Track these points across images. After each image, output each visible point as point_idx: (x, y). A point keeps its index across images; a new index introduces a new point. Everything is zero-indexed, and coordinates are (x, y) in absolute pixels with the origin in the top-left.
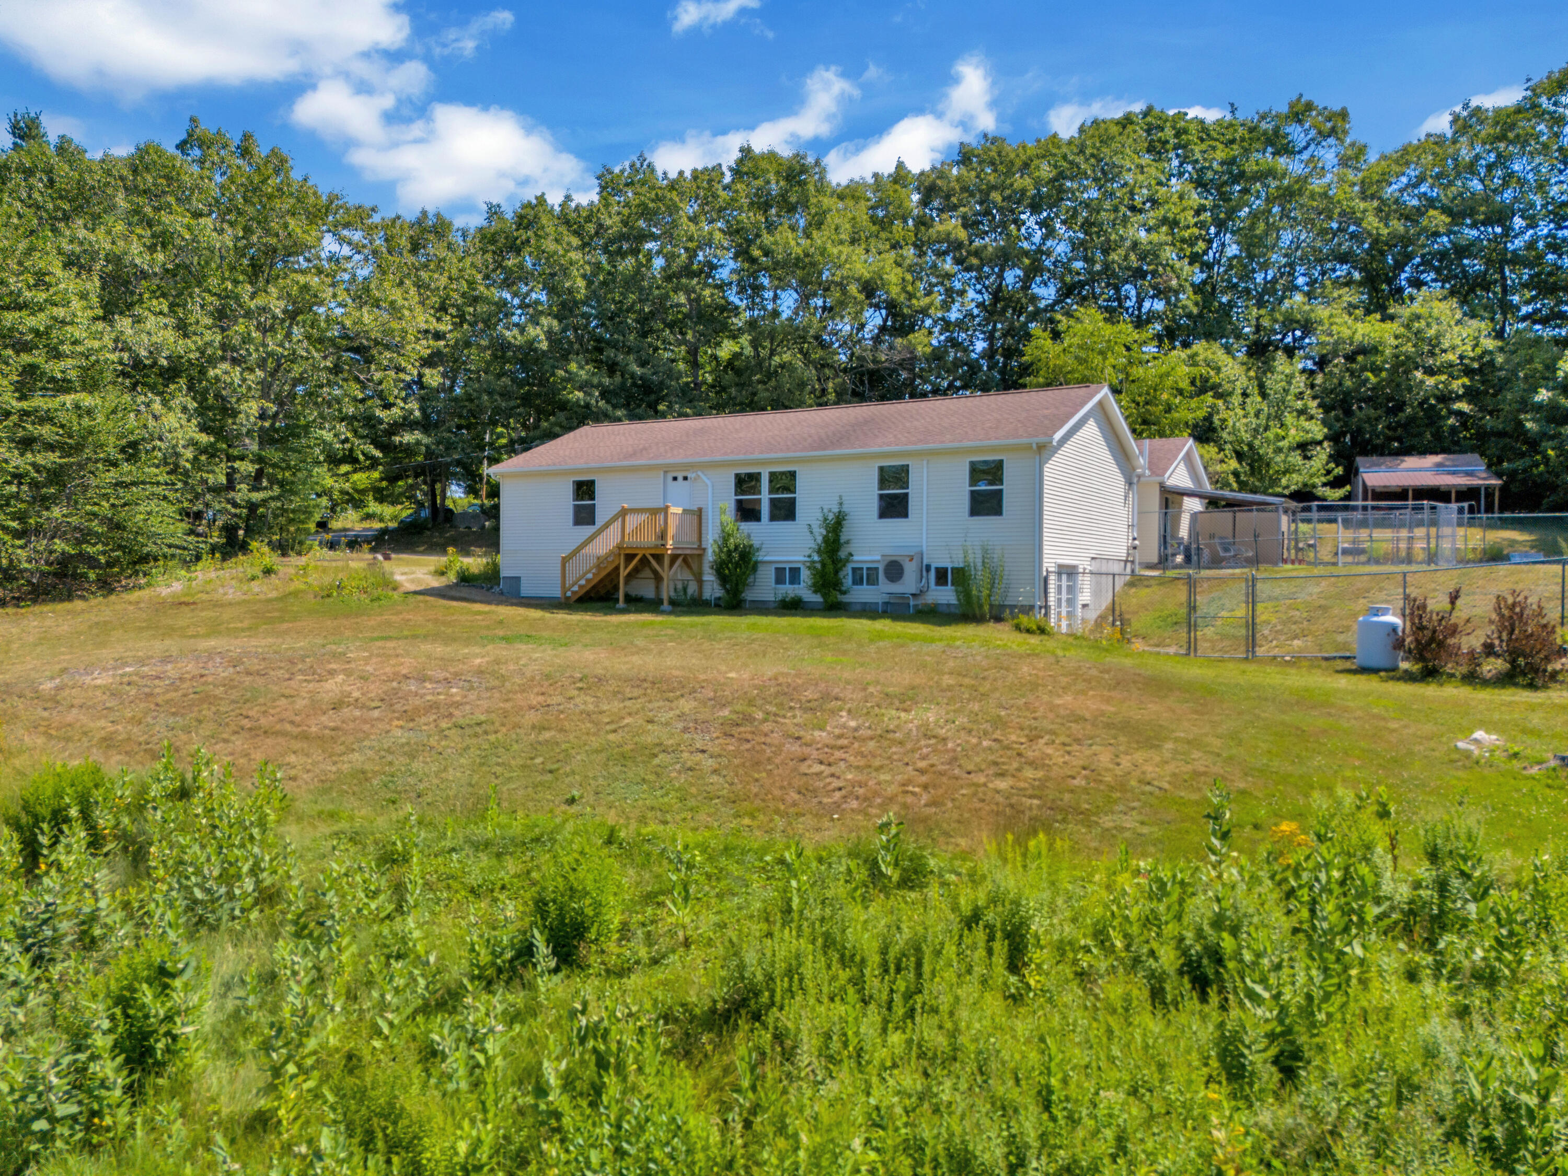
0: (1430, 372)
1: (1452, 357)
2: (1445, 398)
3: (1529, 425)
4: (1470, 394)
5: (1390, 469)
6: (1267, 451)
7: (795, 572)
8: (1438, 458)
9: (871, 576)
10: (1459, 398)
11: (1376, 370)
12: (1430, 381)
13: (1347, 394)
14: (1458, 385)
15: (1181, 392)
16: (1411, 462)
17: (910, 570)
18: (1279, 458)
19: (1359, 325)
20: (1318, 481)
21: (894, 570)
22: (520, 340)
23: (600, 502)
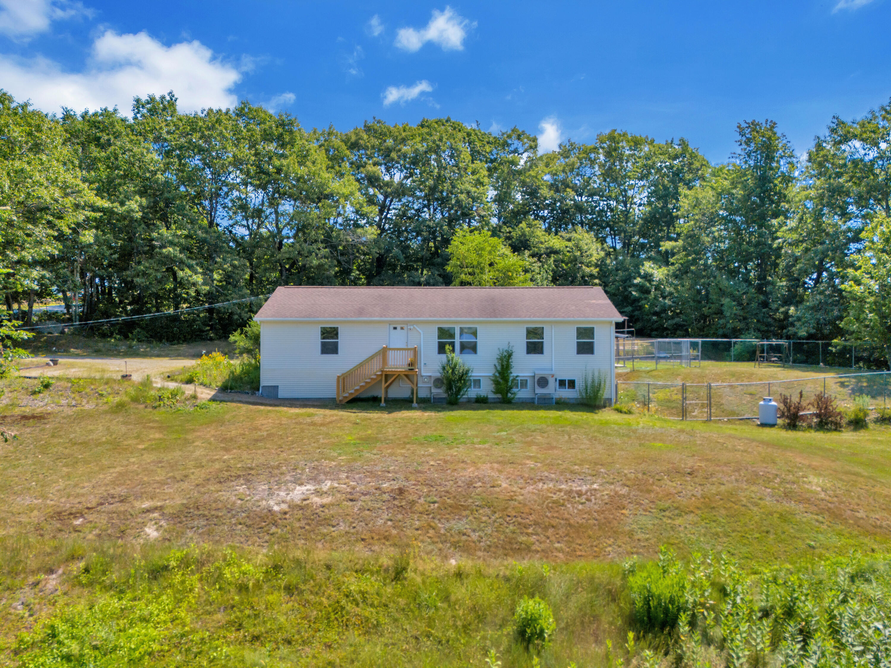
1: (592, 259)
2: (591, 277)
3: (634, 293)
4: (599, 275)
7: (477, 382)
9: (524, 384)
10: (595, 277)
11: (565, 262)
12: (587, 270)
14: (595, 272)
17: (551, 381)
19: (554, 241)
21: (543, 382)
22: (120, 210)
23: (342, 341)
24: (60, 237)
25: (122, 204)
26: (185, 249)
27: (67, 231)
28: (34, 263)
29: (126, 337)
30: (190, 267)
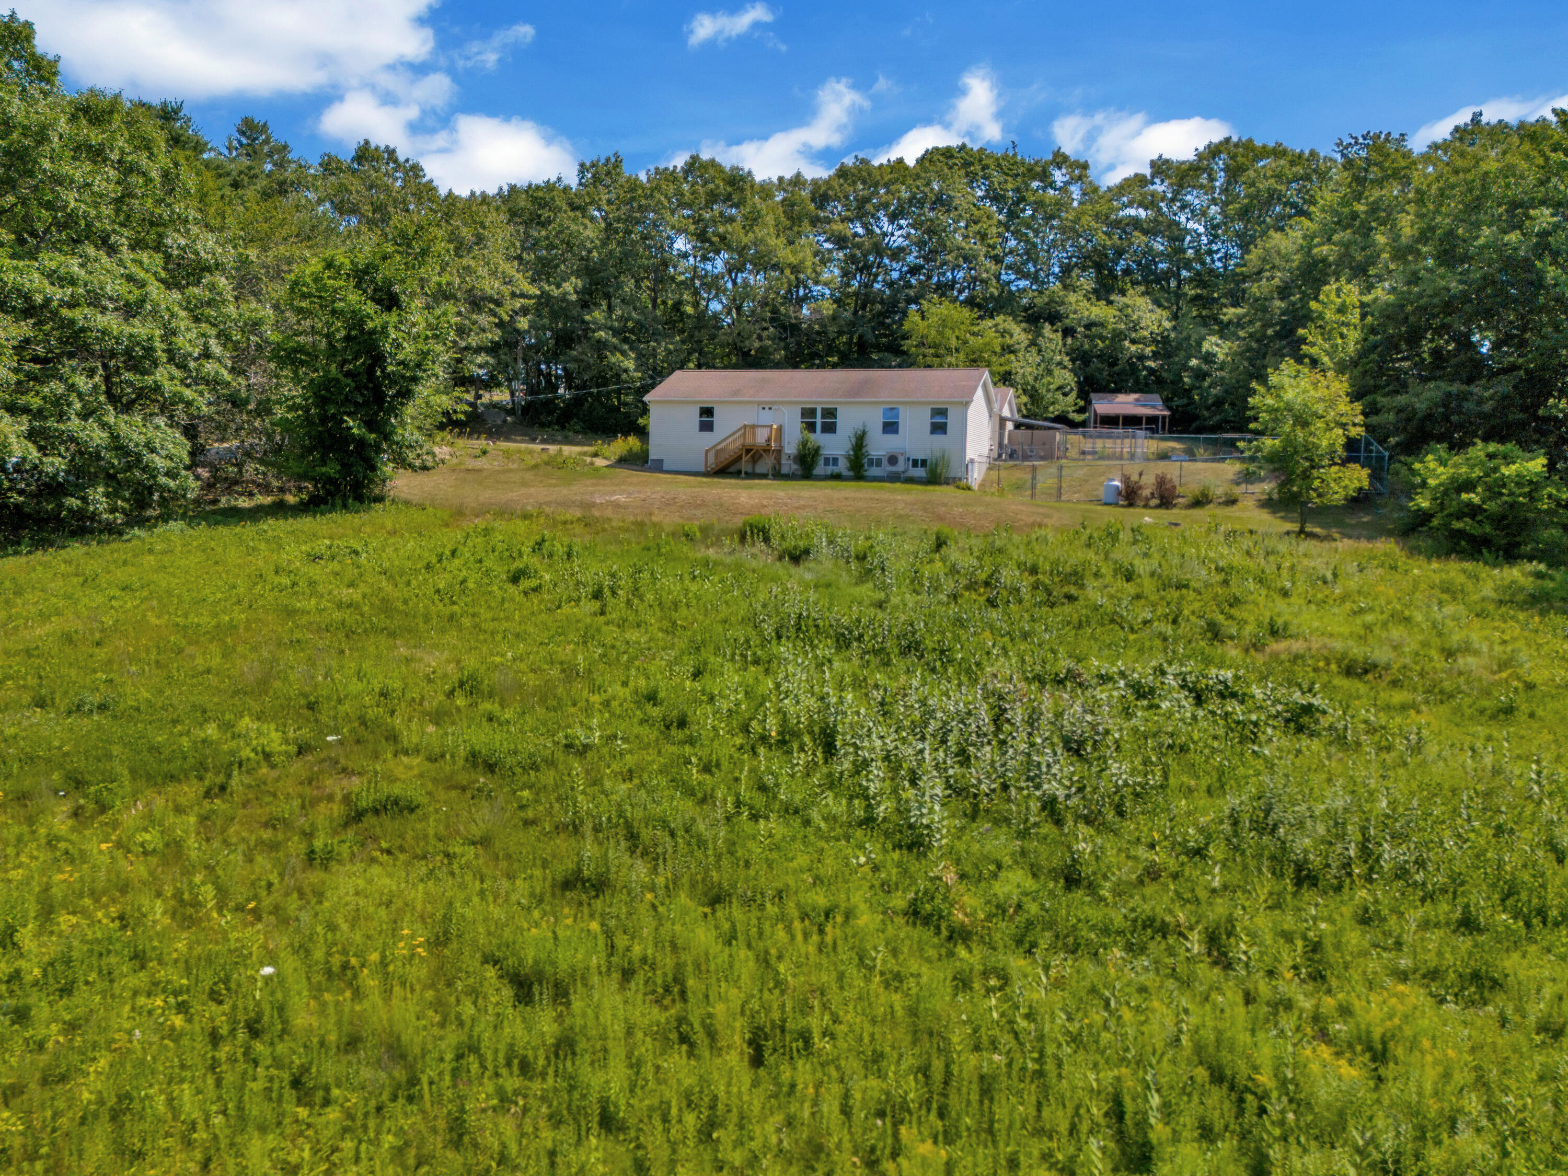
0: (1133, 342)
1: (1146, 333)
2: (1142, 358)
3: (1186, 380)
4: (1156, 356)
5: (1111, 402)
6: (1043, 391)
7: (835, 461)
8: (1136, 396)
9: (879, 463)
10: (1148, 358)
11: (1103, 338)
12: (1133, 348)
13: (1085, 352)
14: (1148, 351)
15: (995, 353)
16: (1121, 398)
17: (901, 460)
18: (1049, 395)
19: (1093, 309)
20: (1070, 409)
21: (893, 460)
22: (556, 292)
23: (717, 419)
24: (501, 325)
25: (558, 286)
26: (616, 332)
27: (506, 318)
28: (478, 350)
29: (563, 427)
30: (624, 353)
